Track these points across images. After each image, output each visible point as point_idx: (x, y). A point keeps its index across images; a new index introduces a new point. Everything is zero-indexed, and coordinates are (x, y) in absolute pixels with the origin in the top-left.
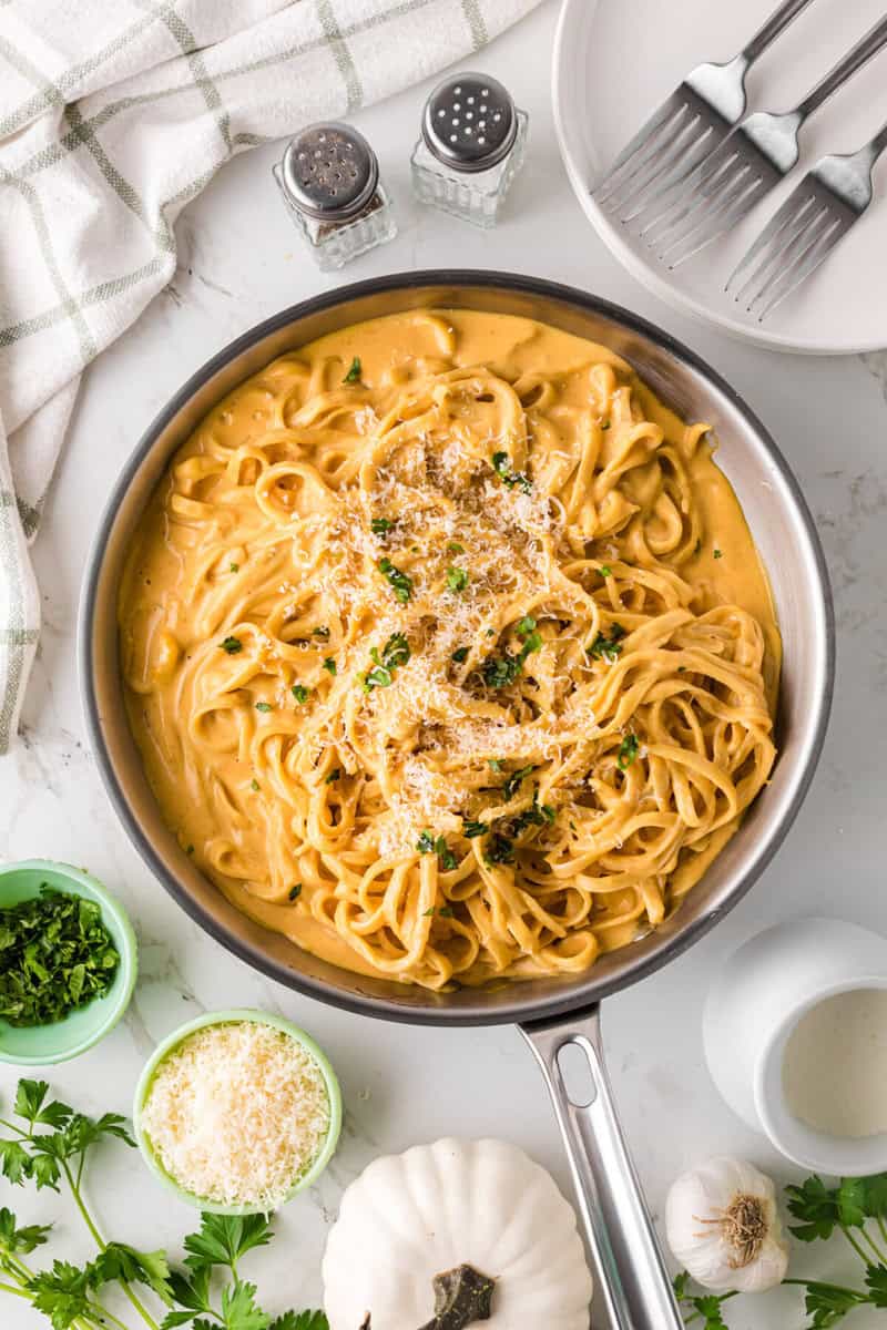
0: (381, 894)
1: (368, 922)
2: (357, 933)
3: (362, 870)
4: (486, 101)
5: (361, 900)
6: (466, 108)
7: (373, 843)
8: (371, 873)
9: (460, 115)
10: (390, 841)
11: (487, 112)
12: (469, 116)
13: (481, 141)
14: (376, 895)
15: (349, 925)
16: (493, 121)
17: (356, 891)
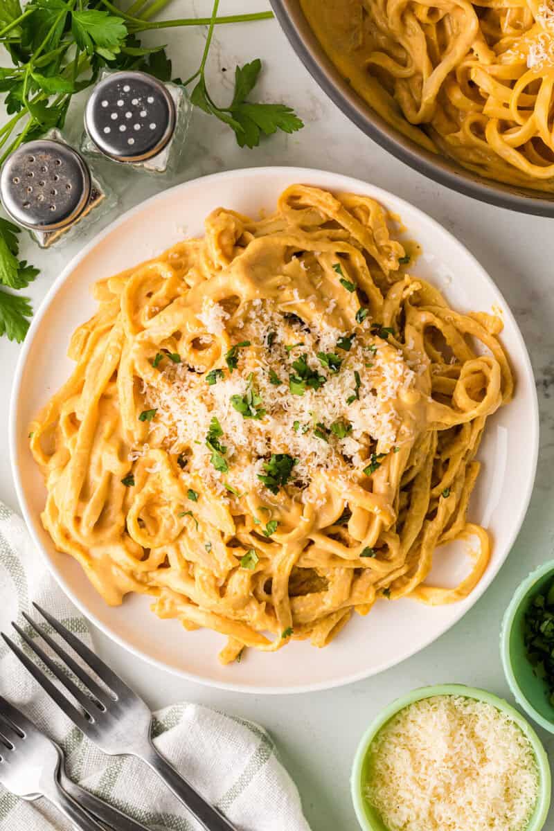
0: (531, 108)
1: (518, 136)
2: (510, 145)
3: (512, 84)
4: (113, 102)
5: (513, 114)
6: (122, 120)
7: (522, 56)
8: (520, 86)
9: (130, 124)
10: (538, 53)
11: (123, 98)
12: (129, 115)
13: (151, 100)
14: (526, 109)
15: (502, 140)
16: (130, 92)
17: (507, 105)
